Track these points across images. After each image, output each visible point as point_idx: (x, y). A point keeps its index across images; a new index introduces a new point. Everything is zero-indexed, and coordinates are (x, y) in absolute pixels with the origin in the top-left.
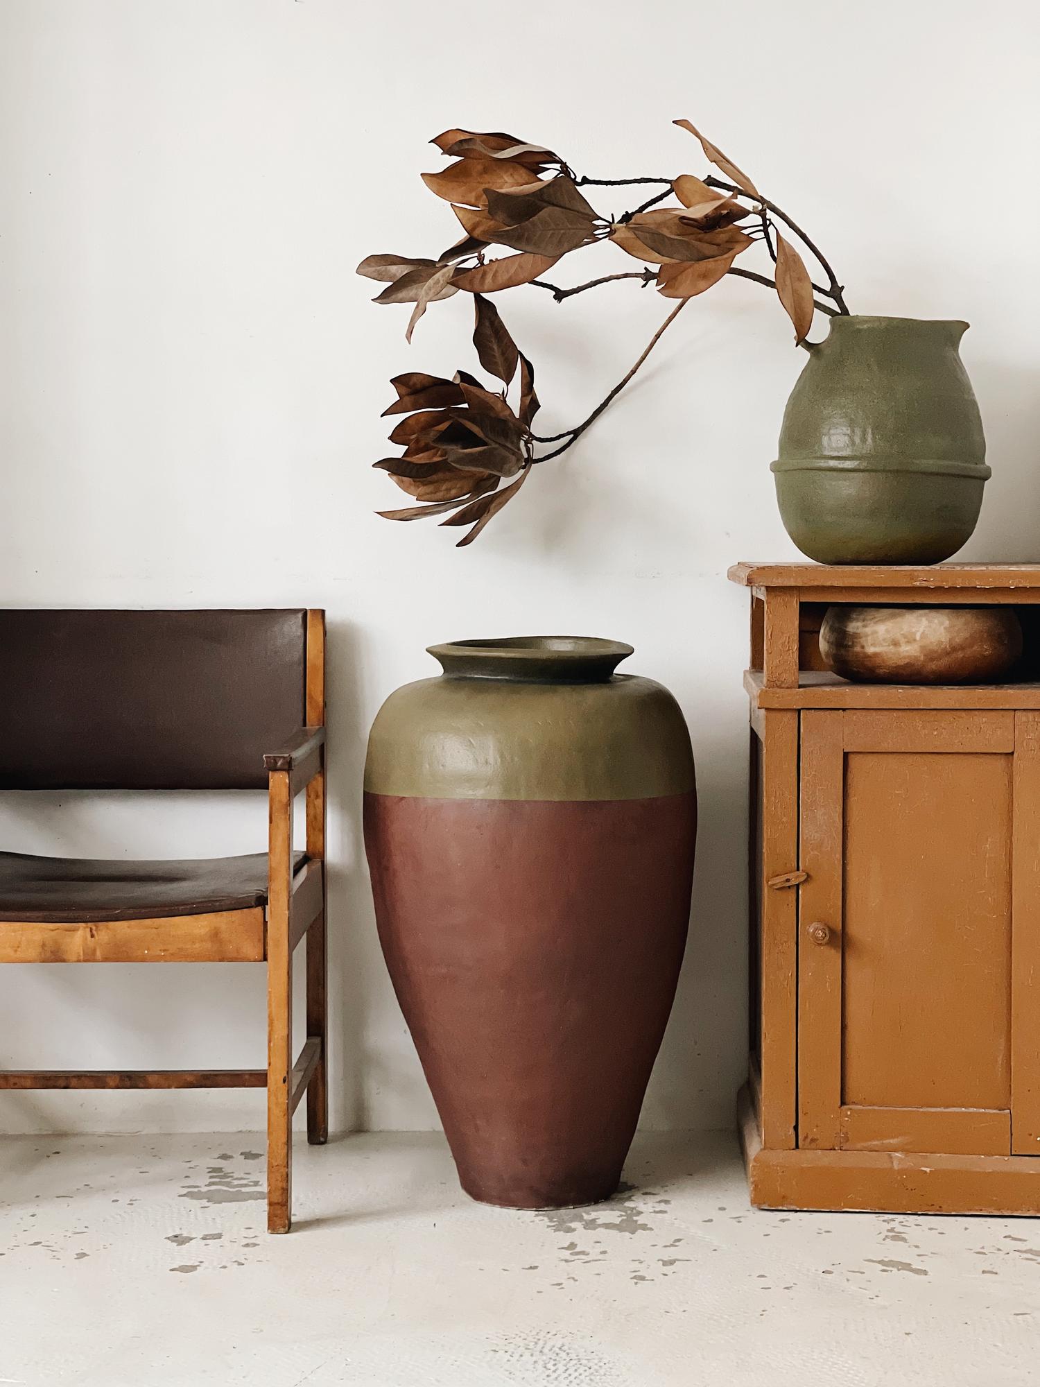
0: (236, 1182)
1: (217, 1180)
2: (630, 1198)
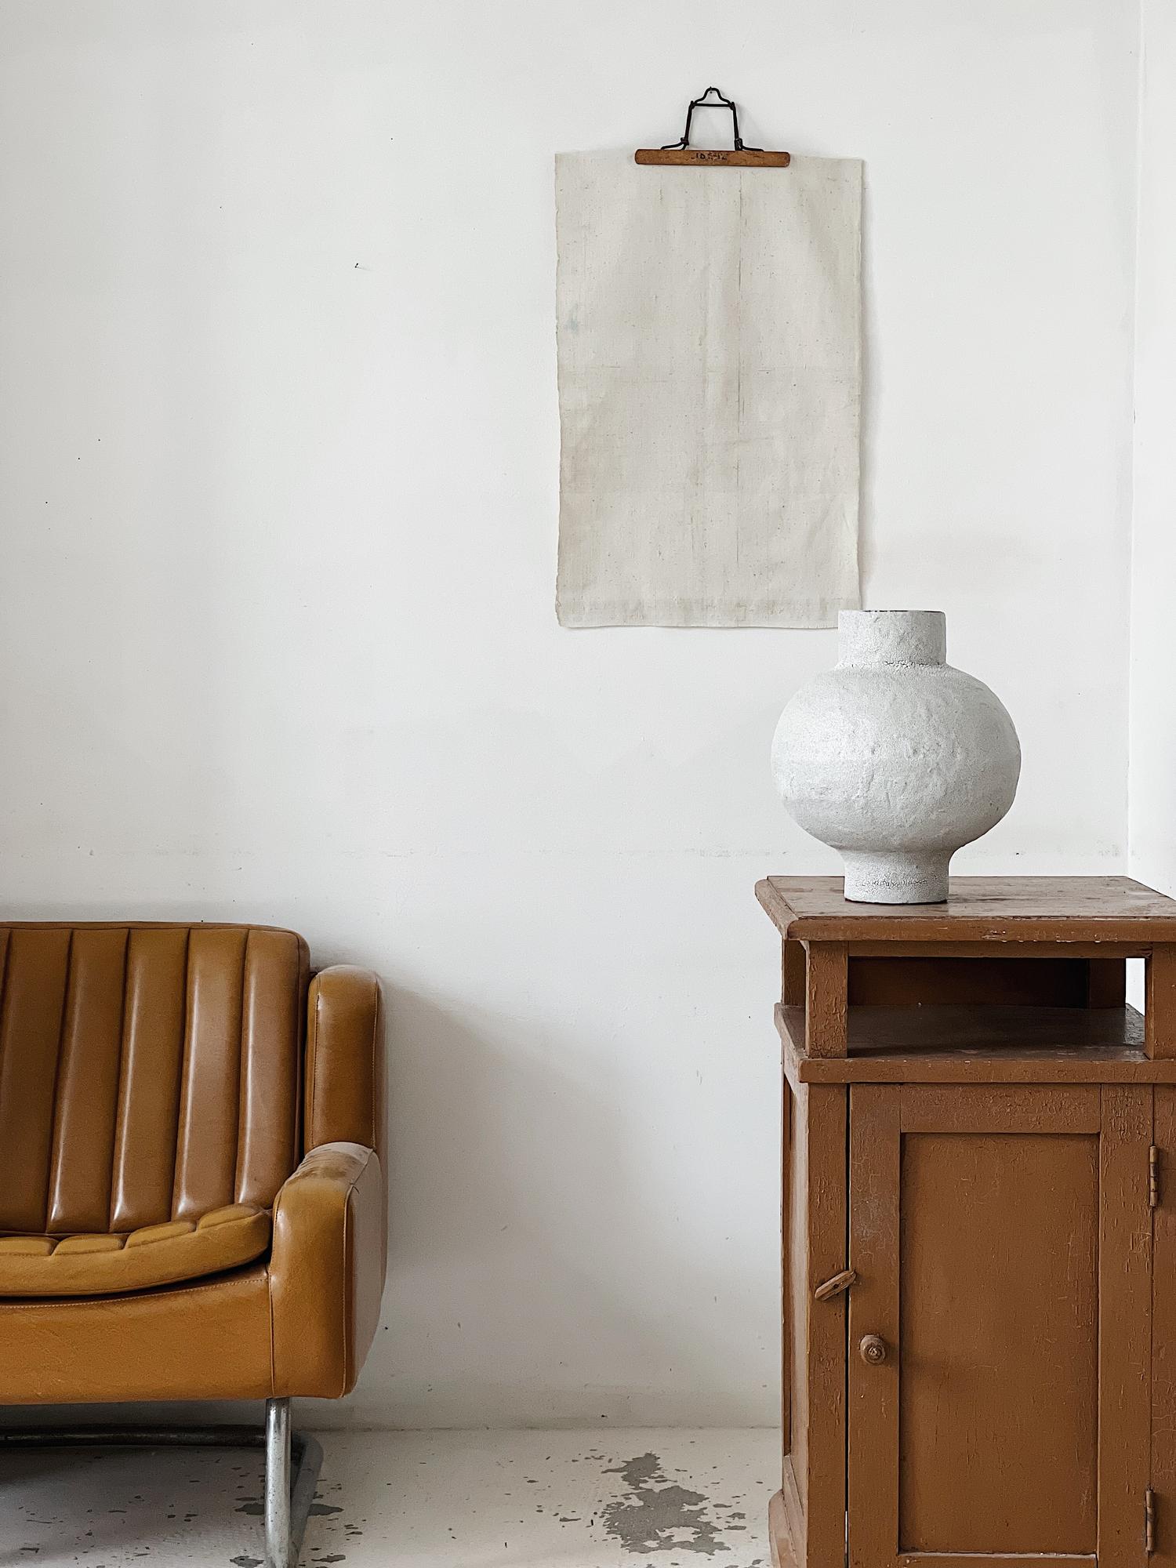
2: (701, 1512)
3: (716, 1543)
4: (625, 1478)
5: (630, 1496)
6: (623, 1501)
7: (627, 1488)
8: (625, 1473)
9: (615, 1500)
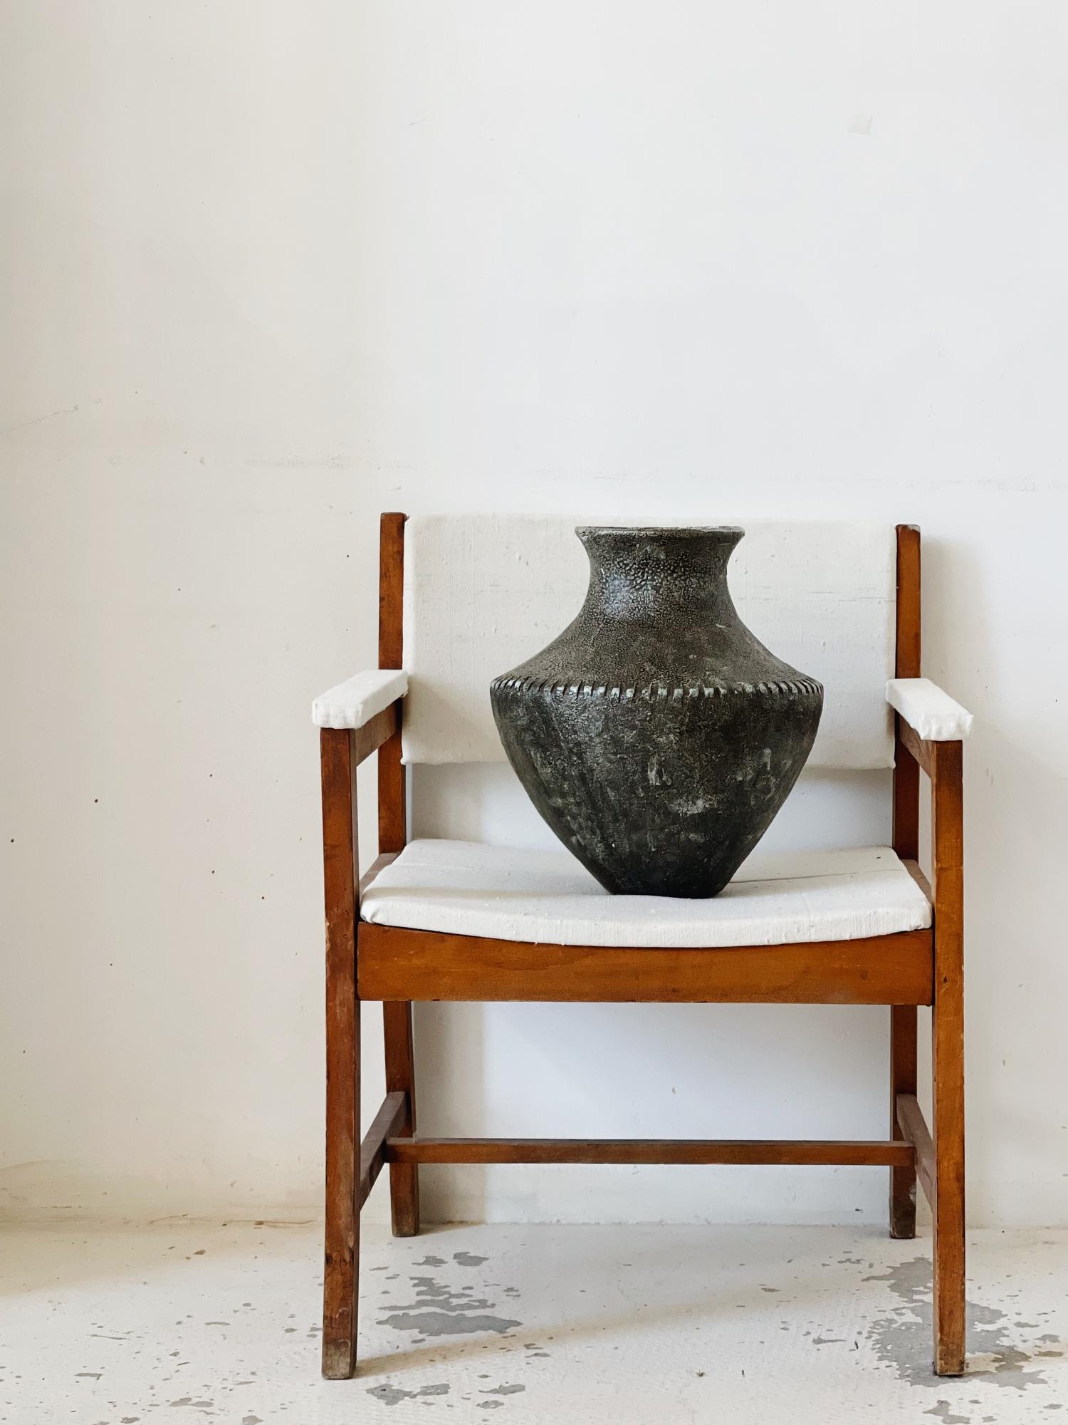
0: (454, 1301)
1: (429, 1298)
2: (1000, 1333)
3: (1024, 1373)
4: (893, 1288)
5: (903, 1311)
6: (895, 1317)
7: (897, 1300)
8: (893, 1281)
9: (884, 1316)
